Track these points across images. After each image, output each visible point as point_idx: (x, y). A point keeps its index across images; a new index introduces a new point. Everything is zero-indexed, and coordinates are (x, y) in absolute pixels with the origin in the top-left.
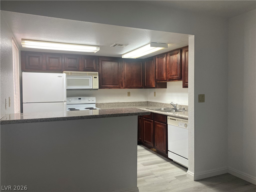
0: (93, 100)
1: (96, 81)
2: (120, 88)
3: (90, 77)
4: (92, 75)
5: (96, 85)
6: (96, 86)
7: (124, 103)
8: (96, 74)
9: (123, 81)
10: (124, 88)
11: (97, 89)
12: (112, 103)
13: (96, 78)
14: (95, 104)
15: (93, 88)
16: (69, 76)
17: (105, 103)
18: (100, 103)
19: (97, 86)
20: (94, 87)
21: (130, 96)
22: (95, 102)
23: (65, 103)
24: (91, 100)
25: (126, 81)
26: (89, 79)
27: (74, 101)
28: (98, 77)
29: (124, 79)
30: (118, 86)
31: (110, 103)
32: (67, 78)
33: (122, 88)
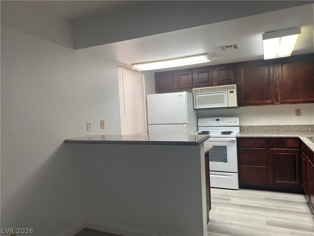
0: (235, 122)
1: (233, 96)
2: (272, 103)
3: (225, 92)
4: (227, 89)
6: (233, 104)
7: (288, 126)
8: (233, 88)
9: (279, 92)
10: (281, 103)
11: (235, 108)
12: (266, 126)
13: (233, 92)
14: (239, 127)
15: (229, 106)
16: (199, 94)
17: (255, 126)
18: (248, 126)
21: (301, 116)
22: (238, 124)
23: (185, 125)
24: (232, 122)
25: (284, 93)
26: (224, 95)
27: (211, 122)
28: (235, 91)
29: (280, 90)
30: (269, 101)
31: (263, 126)
32: (197, 96)
33: (278, 103)
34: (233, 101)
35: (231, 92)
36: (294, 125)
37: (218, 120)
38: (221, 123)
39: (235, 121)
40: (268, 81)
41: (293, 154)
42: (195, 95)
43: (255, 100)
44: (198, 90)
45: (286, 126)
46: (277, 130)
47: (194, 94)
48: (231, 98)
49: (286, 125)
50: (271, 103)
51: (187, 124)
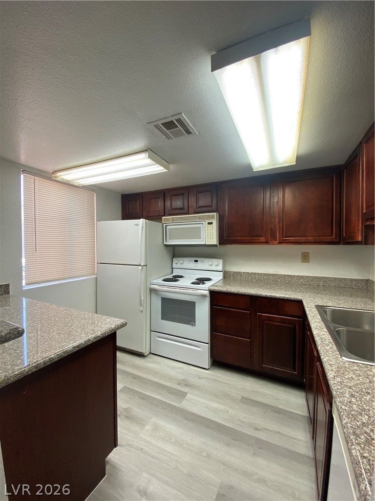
0: (217, 266)
1: (211, 230)
2: (267, 243)
3: (202, 223)
4: (204, 219)
5: (211, 237)
6: (212, 240)
7: (291, 276)
8: (213, 217)
9: (277, 227)
10: (280, 243)
11: (215, 246)
12: (258, 274)
13: (211, 223)
14: (223, 272)
15: (206, 244)
16: (170, 224)
17: (244, 273)
18: (235, 272)
19: (213, 238)
20: (208, 242)
21: (309, 262)
22: (220, 268)
23: (140, 267)
24: (214, 265)
25: (284, 228)
26: (200, 227)
27: (188, 263)
28: (215, 222)
29: (279, 222)
30: (262, 239)
31: (255, 273)
32: (168, 227)
33: (275, 242)
34: (211, 236)
35: (209, 223)
36: (298, 276)
37: (196, 261)
38: (199, 265)
39: (217, 264)
40: (262, 208)
41: (293, 326)
42: (166, 226)
43: (243, 236)
44: (168, 220)
45: (286, 275)
46: (273, 281)
47: (164, 225)
48: (209, 232)
49: (288, 275)
50: (264, 241)
51: (144, 266)
